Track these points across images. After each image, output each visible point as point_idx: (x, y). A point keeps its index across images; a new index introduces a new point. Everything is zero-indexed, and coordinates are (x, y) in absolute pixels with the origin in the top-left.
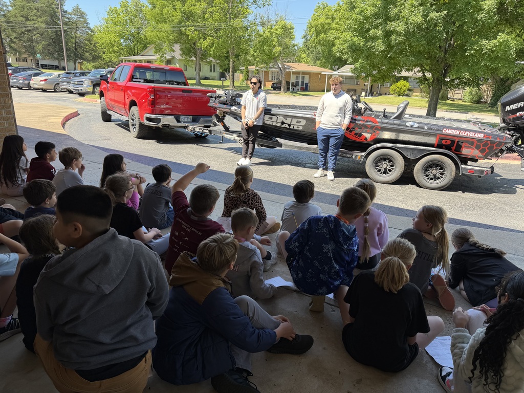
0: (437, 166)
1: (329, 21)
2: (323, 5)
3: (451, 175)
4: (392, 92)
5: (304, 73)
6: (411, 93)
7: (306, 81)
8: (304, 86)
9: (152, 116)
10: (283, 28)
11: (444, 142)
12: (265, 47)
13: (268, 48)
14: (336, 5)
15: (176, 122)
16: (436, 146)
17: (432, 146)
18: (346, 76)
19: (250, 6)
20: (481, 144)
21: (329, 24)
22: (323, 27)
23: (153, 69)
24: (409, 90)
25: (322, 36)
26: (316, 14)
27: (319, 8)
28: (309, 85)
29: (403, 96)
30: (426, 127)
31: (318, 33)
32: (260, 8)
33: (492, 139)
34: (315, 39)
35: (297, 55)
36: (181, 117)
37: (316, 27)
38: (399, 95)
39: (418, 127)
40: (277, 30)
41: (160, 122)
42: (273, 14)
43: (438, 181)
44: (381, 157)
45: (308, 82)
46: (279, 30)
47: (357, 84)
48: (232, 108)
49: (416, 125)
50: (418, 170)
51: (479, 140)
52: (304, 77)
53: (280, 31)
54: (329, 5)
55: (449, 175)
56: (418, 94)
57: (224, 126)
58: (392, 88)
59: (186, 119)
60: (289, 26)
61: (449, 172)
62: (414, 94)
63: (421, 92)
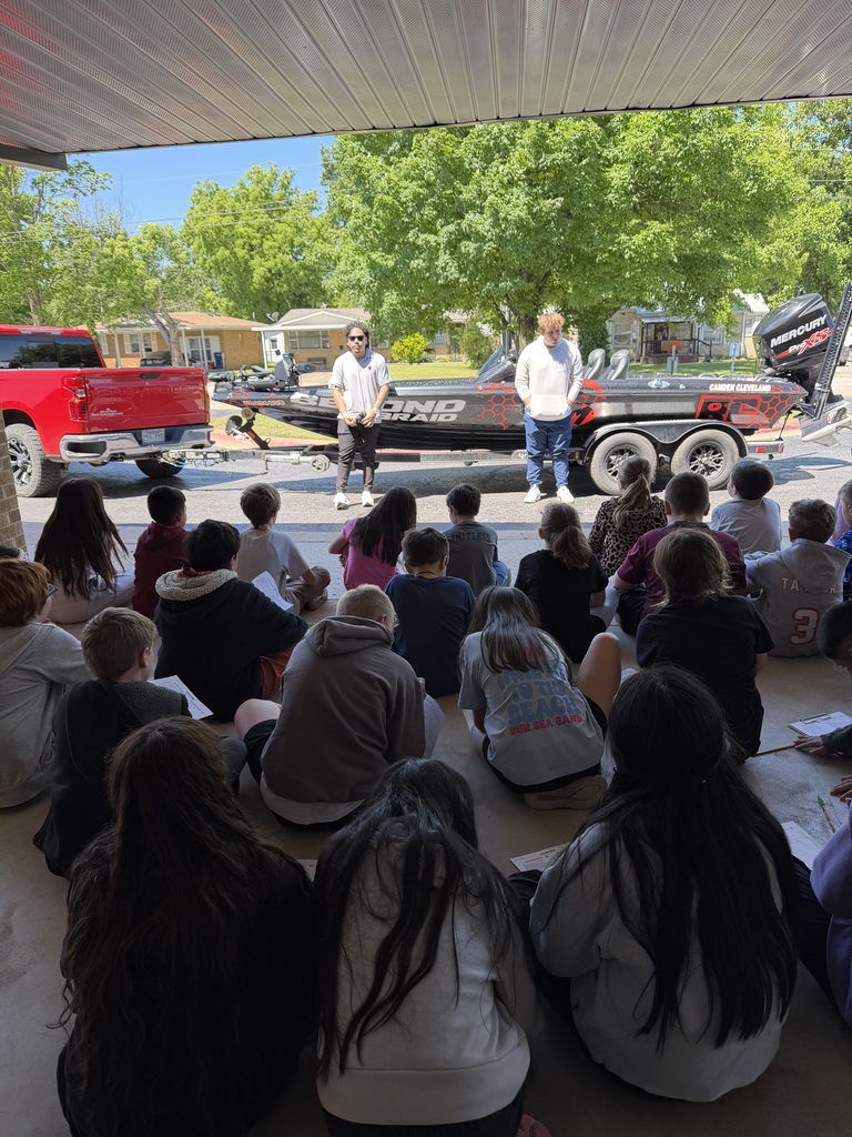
0: (707, 448)
1: (228, 220)
2: (209, 187)
3: (733, 460)
4: (396, 358)
5: (209, 332)
6: (432, 356)
7: (215, 347)
8: (214, 360)
9: (81, 438)
10: (154, 238)
11: (710, 408)
12: (119, 281)
13: (126, 282)
14: (237, 187)
15: (136, 444)
16: (698, 414)
17: (691, 416)
18: (299, 332)
19: (59, 193)
20: (768, 403)
21: (231, 227)
22: (219, 231)
23: (27, 335)
24: (428, 350)
25: (222, 252)
26: (197, 207)
27: (200, 192)
28: (223, 356)
29: (419, 363)
30: (681, 386)
31: (210, 247)
32: (85, 195)
33: (782, 392)
34: (205, 260)
35: (196, 295)
36: (144, 433)
37: (204, 233)
38: (411, 363)
39: (670, 388)
40: (141, 243)
41: (105, 449)
42: (91, 210)
43: (714, 474)
44: (616, 449)
45: (218, 350)
46: (147, 242)
47: (325, 347)
48: (292, 397)
49: (666, 384)
50: (681, 461)
51: (765, 397)
52: (207, 341)
53: (147, 245)
54: (222, 188)
55: (729, 461)
56: (445, 357)
57: (257, 439)
58: (394, 348)
59: (153, 435)
60: (167, 234)
61: (730, 455)
62: (438, 357)
63: (450, 353)
